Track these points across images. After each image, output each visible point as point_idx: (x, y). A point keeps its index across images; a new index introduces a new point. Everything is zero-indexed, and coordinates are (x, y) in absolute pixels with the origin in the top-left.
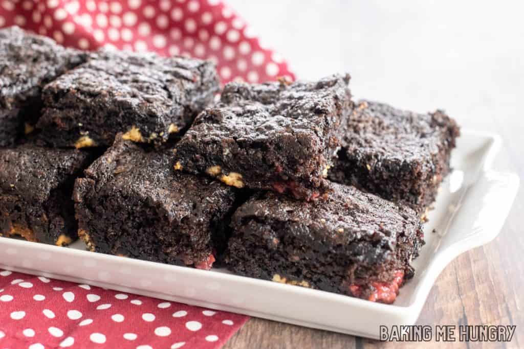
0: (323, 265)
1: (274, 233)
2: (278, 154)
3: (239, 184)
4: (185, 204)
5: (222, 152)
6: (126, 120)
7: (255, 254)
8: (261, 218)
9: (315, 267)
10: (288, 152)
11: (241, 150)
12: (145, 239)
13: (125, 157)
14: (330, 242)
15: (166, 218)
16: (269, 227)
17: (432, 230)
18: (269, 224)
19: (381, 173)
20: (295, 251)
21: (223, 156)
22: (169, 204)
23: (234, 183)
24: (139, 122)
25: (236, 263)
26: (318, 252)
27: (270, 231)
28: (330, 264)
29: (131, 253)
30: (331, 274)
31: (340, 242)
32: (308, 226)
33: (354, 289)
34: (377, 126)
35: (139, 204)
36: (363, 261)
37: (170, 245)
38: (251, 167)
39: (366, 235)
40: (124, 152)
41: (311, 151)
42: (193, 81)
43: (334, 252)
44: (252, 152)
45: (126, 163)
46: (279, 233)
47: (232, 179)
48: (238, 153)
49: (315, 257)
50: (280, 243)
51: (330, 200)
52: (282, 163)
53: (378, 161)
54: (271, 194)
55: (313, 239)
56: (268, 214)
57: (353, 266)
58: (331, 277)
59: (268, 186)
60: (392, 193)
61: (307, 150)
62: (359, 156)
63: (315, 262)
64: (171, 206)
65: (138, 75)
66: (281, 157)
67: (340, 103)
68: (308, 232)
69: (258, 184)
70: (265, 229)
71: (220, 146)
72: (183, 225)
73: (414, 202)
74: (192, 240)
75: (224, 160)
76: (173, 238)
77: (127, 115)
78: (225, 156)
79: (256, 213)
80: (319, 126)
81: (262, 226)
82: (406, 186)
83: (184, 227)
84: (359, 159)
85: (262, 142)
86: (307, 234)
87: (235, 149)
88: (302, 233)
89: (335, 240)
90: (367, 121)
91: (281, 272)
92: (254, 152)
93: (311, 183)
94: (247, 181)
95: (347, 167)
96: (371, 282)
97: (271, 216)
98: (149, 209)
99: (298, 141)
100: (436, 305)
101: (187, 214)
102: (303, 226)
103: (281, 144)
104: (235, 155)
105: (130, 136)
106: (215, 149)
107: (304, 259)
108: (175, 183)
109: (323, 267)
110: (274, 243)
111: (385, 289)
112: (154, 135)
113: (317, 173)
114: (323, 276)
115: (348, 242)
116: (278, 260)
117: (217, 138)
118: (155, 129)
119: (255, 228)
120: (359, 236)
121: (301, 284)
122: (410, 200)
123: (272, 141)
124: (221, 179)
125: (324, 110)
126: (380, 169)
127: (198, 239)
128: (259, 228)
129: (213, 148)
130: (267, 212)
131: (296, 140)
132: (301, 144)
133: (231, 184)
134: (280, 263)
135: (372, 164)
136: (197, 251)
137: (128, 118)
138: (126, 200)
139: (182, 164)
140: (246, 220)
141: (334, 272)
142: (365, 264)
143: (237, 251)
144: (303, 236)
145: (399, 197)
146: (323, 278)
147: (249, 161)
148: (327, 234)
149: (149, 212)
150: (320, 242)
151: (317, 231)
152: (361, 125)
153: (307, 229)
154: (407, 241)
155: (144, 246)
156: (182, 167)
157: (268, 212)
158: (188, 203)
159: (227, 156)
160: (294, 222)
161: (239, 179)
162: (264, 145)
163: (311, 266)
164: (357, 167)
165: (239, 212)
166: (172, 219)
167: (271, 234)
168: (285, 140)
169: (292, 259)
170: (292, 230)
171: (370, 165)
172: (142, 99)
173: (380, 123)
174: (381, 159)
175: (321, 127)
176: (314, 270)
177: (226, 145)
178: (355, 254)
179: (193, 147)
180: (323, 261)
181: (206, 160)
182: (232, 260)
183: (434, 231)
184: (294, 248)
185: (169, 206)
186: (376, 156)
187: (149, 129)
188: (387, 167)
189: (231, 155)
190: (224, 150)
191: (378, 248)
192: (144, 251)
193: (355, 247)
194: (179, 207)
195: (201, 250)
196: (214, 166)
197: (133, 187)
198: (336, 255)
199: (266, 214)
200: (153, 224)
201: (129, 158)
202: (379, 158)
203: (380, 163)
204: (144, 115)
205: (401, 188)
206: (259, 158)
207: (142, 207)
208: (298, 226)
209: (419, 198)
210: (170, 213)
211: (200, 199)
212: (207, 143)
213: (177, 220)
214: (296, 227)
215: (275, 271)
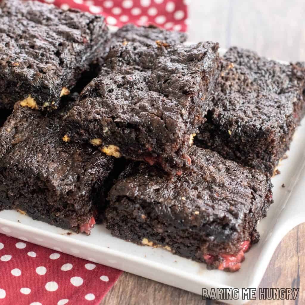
0: (181, 237)
1: (142, 211)
2: (149, 136)
3: (117, 155)
4: (70, 177)
5: (102, 130)
6: (23, 89)
7: (128, 222)
8: (131, 198)
9: (175, 238)
10: (157, 135)
11: (118, 129)
12: (39, 202)
13: (23, 124)
14: (187, 223)
15: (55, 192)
16: (138, 206)
17: (282, 185)
18: (138, 203)
19: (240, 137)
20: (159, 226)
21: (103, 133)
22: (57, 180)
23: (112, 154)
24: (34, 91)
25: (112, 226)
26: (178, 228)
27: (139, 209)
28: (187, 237)
29: (28, 210)
30: (189, 245)
31: (195, 224)
32: (170, 207)
33: (207, 257)
34: (242, 84)
35: (32, 177)
36: (214, 240)
37: (58, 210)
38: (126, 144)
39: (218, 218)
40: (22, 119)
41: (176, 137)
42: (82, 43)
43: (191, 230)
44: (127, 131)
45: (22, 131)
46: (146, 211)
47: (111, 150)
48: (115, 132)
49: (175, 232)
50: (147, 218)
51: (192, 172)
52: (152, 144)
53: (238, 127)
54: (143, 166)
55: (174, 218)
56: (138, 195)
57: (206, 244)
58: (188, 247)
59: (141, 159)
60: (249, 153)
61: (173, 135)
62: (222, 121)
63: (176, 235)
64: (58, 181)
65: (35, 40)
66: (151, 140)
67: (207, 75)
68: (170, 212)
69: (133, 156)
70: (135, 207)
71: (101, 124)
72: (68, 197)
73: (268, 160)
74: (76, 208)
75: (104, 136)
76: (61, 204)
77: (24, 85)
78: (104, 133)
79: (128, 194)
80: (185, 109)
81: (132, 204)
82: (261, 149)
83: (69, 199)
84: (222, 124)
85: (136, 125)
86: (169, 214)
87: (113, 128)
88: (165, 213)
89: (191, 221)
90: (234, 79)
91: (149, 238)
92: (129, 131)
93: (175, 165)
94: (124, 153)
95: (212, 129)
96: (221, 254)
97: (140, 197)
98: (40, 182)
99: (166, 127)
100: (276, 262)
101: (71, 188)
102: (166, 207)
103: (151, 127)
104: (113, 133)
105: (27, 103)
106: (96, 127)
107: (167, 232)
108: (63, 154)
109: (182, 239)
110: (142, 218)
111: (233, 259)
112: (47, 104)
113: (182, 152)
114: (183, 245)
115: (202, 224)
116: (146, 230)
117: (98, 117)
118: (47, 99)
119: (127, 206)
120: (211, 220)
121: (164, 248)
122: (265, 158)
123: (144, 124)
124: (102, 150)
125: (191, 91)
126: (239, 134)
127: (81, 207)
128: (129, 206)
129: (94, 125)
130: (136, 193)
131: (164, 125)
132: (168, 130)
133: (110, 154)
134: (148, 232)
135: (232, 129)
136: (80, 216)
137: (25, 87)
138: (22, 173)
139: (69, 137)
140: (119, 199)
141: (190, 243)
142: (215, 242)
143: (113, 219)
144: (165, 215)
145: (255, 157)
146: (182, 246)
147: (125, 139)
148: (185, 215)
149: (40, 184)
150: (179, 221)
151: (177, 212)
152: (228, 83)
153: (169, 209)
154: (253, 217)
155: (38, 207)
156: (69, 139)
157: (138, 193)
158: (73, 175)
159: (106, 133)
160: (159, 203)
161: (117, 151)
162: (137, 127)
163: (173, 237)
164: (220, 130)
165: (114, 191)
166: (59, 193)
167: (139, 211)
168: (155, 125)
169: (157, 230)
170: (157, 210)
171: (231, 131)
172: (37, 69)
173: (245, 80)
174: (241, 125)
175: (187, 110)
176: (175, 240)
177: (106, 124)
178: (208, 235)
179: (78, 123)
180: (182, 235)
181: (90, 135)
182: (109, 224)
183: (283, 186)
184: (159, 222)
185: (56, 181)
186: (237, 122)
187: (43, 99)
188: (245, 133)
189: (109, 133)
190: (104, 128)
191: (227, 230)
192: (38, 210)
193: (208, 228)
194: (65, 182)
195: (84, 215)
196: (96, 138)
197: (27, 161)
198: (192, 232)
199: (135, 195)
200: (45, 191)
201: (26, 125)
202: (239, 124)
203: (240, 129)
204: (38, 86)
205: (257, 150)
206: (132, 138)
207: (35, 179)
208: (162, 208)
209: (273, 156)
210: (57, 188)
211: (83, 171)
212: (90, 121)
213: (64, 193)
214: (160, 208)
215: (144, 236)
